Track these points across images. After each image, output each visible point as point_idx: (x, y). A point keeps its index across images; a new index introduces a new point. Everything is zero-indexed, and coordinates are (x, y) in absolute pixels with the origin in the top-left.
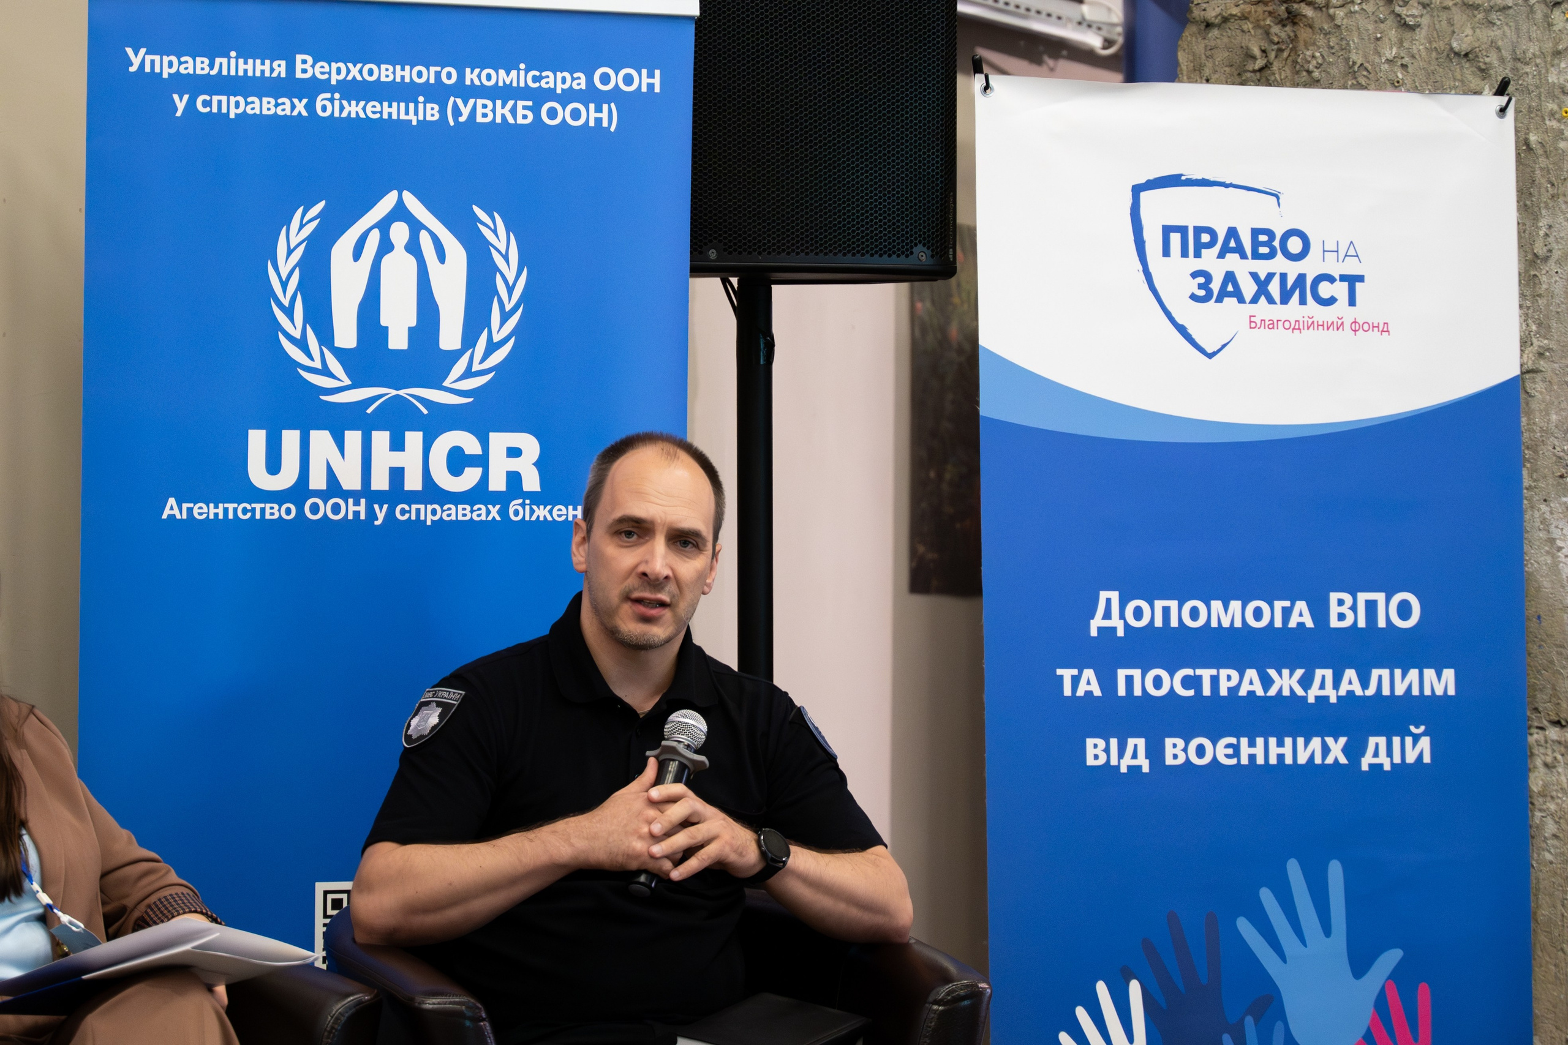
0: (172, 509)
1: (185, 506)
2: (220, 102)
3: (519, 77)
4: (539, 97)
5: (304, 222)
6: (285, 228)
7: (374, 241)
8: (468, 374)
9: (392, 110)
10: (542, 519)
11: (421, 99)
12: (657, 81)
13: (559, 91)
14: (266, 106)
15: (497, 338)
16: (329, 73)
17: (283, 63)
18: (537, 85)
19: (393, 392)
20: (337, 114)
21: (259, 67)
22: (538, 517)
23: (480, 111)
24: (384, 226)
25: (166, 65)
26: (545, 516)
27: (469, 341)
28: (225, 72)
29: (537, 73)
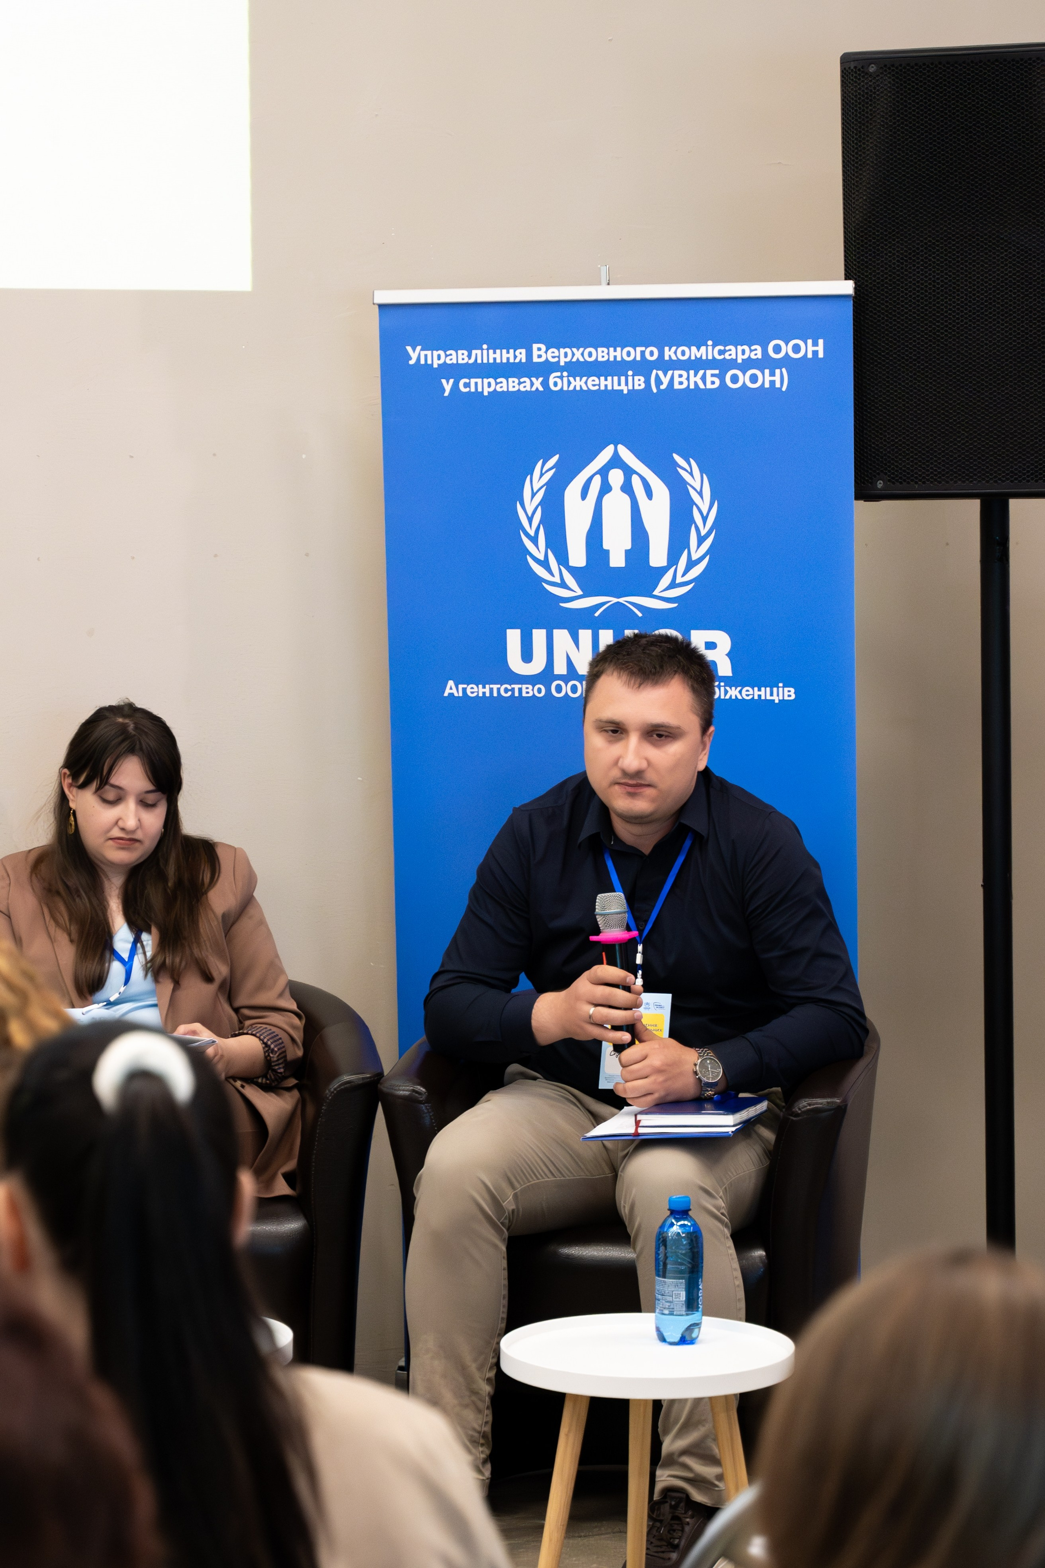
0: (451, 688)
1: (461, 687)
2: (476, 384)
3: (708, 352)
4: (723, 366)
5: (543, 472)
6: (529, 477)
7: (596, 484)
8: (673, 585)
9: (609, 383)
10: (733, 697)
11: (630, 373)
12: (820, 348)
13: (739, 361)
14: (511, 385)
15: (695, 557)
16: (559, 357)
17: (523, 351)
18: (722, 357)
19: (615, 600)
20: (565, 388)
21: (505, 355)
22: (731, 696)
23: (677, 380)
24: (604, 472)
25: (436, 358)
26: (736, 696)
27: (673, 559)
28: (479, 361)
29: (722, 348)
